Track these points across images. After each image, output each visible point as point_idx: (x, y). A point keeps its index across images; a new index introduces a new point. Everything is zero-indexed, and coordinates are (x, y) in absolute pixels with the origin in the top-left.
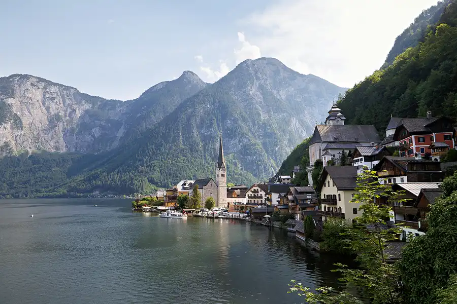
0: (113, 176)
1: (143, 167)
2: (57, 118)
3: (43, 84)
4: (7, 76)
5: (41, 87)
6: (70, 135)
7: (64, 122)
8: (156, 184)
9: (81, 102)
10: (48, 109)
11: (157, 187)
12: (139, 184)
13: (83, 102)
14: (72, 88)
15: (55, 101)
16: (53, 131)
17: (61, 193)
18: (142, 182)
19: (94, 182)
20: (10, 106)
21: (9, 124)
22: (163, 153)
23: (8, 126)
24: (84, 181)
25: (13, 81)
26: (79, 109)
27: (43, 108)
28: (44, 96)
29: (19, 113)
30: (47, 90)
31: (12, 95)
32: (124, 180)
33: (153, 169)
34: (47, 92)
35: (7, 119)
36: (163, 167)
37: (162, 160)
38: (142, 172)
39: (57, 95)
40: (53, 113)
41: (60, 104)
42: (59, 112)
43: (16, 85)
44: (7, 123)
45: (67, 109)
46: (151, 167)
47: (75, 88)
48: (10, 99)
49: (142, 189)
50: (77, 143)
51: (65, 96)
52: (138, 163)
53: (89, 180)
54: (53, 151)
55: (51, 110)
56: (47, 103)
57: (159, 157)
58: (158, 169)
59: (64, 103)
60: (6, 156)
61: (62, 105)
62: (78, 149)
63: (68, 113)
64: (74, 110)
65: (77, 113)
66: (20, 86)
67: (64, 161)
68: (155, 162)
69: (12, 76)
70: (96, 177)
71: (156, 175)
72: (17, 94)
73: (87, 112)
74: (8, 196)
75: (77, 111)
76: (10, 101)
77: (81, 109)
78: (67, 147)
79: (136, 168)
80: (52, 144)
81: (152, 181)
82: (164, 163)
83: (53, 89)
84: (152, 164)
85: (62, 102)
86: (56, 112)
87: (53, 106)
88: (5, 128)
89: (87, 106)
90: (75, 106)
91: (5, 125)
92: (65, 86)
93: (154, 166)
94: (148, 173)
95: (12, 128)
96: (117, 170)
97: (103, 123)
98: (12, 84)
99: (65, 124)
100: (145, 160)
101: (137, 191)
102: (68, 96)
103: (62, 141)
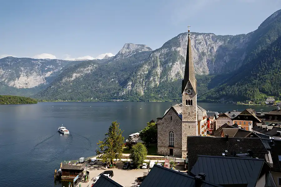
0: (234, 87)
1: (256, 81)
2: (203, 54)
3: (194, 36)
4: (177, 36)
5: (193, 38)
6: (211, 63)
7: (207, 56)
8: (267, 93)
9: (216, 41)
10: (198, 50)
11: (267, 95)
12: (251, 93)
13: (218, 41)
14: (211, 34)
15: (201, 44)
16: (201, 62)
17: (203, 99)
18: (254, 92)
19: (221, 92)
20: (179, 52)
21: (179, 62)
22: (275, 68)
23: (178, 63)
24: (216, 92)
25: (180, 38)
26: (216, 46)
27: (195, 50)
28: (195, 42)
29: (183, 55)
30: (197, 38)
31: (179, 46)
32: (240, 91)
33: (265, 82)
34: (196, 40)
35: (178, 59)
36: (274, 79)
37: (273, 74)
38: (255, 84)
39: (202, 40)
40: (200, 52)
41: (204, 45)
42: (204, 50)
43: (181, 40)
44: (178, 61)
45: (208, 47)
46: (263, 80)
47: (213, 34)
48: (178, 48)
49: (254, 97)
50: (215, 68)
51: (207, 40)
52: (252, 78)
53: (218, 91)
54: (202, 74)
55: (199, 50)
56: (197, 46)
57: (271, 72)
58: (269, 81)
59: (206, 44)
60: (178, 79)
61: (205, 45)
62: (216, 72)
63: (209, 50)
64: (213, 47)
65: (214, 49)
66: (182, 40)
67: (207, 79)
68: (267, 76)
69: (179, 35)
70: (222, 89)
71: (267, 86)
72: (182, 44)
73: (220, 47)
74: (178, 101)
75: (214, 47)
76: (179, 49)
77: (217, 46)
78: (209, 70)
79: (251, 82)
80: (201, 70)
81: (263, 91)
82: (274, 76)
83: (200, 37)
84: (264, 77)
85: (205, 44)
86: (202, 50)
87: (200, 47)
88: (177, 64)
89: (220, 43)
90: (213, 45)
91: (176, 62)
92: (206, 34)
93: (265, 79)
94: (260, 84)
95: (180, 64)
96: (237, 84)
97: (231, 52)
98: (179, 39)
99: (208, 57)
100: (258, 75)
101: (249, 99)
102: (208, 39)
103: (206, 67)
